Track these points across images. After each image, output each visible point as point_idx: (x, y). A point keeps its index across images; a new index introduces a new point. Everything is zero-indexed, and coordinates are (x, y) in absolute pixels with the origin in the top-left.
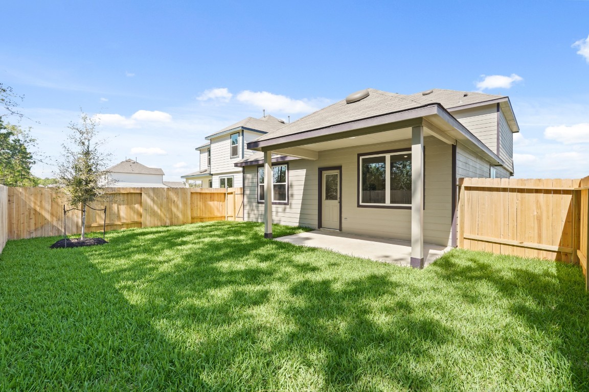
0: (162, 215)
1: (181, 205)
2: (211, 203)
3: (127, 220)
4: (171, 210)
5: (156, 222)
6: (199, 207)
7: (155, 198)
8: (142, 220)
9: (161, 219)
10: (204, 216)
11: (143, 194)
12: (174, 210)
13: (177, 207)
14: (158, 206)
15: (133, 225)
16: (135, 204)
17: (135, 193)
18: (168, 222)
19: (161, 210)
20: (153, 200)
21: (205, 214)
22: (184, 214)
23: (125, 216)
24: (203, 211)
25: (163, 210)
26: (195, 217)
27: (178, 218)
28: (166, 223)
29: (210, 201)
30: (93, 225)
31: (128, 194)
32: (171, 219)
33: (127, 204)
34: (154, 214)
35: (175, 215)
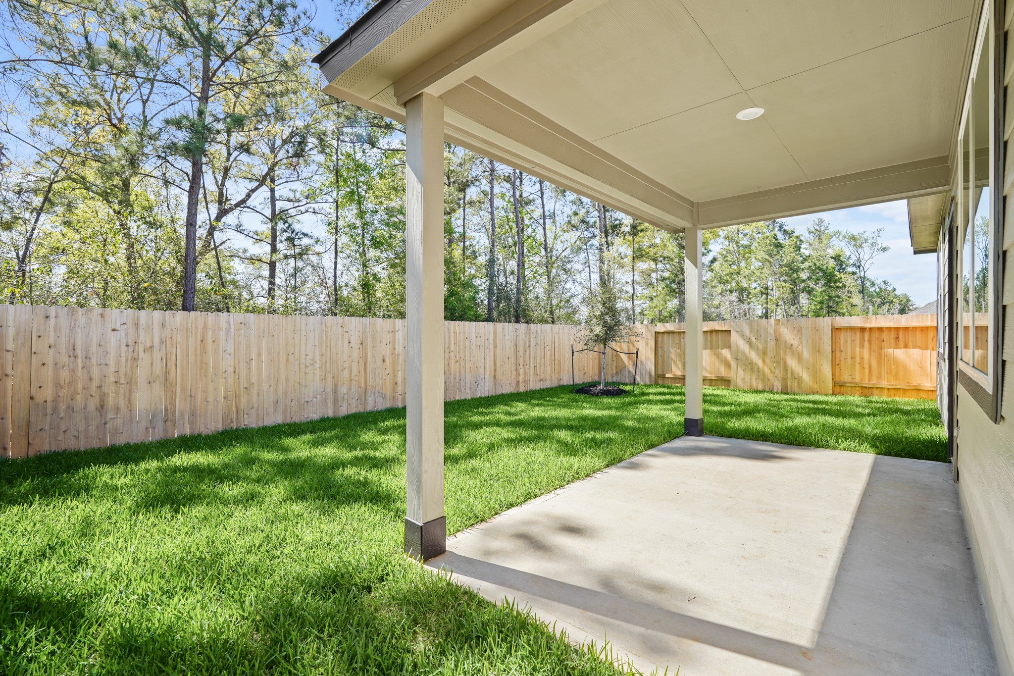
0: (766, 370)
1: (806, 354)
2: (899, 353)
3: (710, 373)
4: (785, 363)
5: (754, 383)
6: (858, 360)
7: (753, 339)
8: (732, 375)
9: (763, 378)
10: (874, 381)
11: (732, 332)
12: (792, 363)
13: (800, 358)
14: (758, 354)
15: (719, 383)
16: (722, 349)
17: (722, 331)
18: (778, 385)
19: (764, 361)
20: (749, 342)
21: (879, 376)
22: (815, 373)
23: (708, 368)
24: (870, 371)
25: (768, 361)
26: (845, 383)
27: (799, 380)
28: (773, 386)
29: (897, 347)
30: (667, 375)
31: (711, 332)
32: (785, 380)
33: (711, 348)
34: (750, 366)
35: (792, 373)
